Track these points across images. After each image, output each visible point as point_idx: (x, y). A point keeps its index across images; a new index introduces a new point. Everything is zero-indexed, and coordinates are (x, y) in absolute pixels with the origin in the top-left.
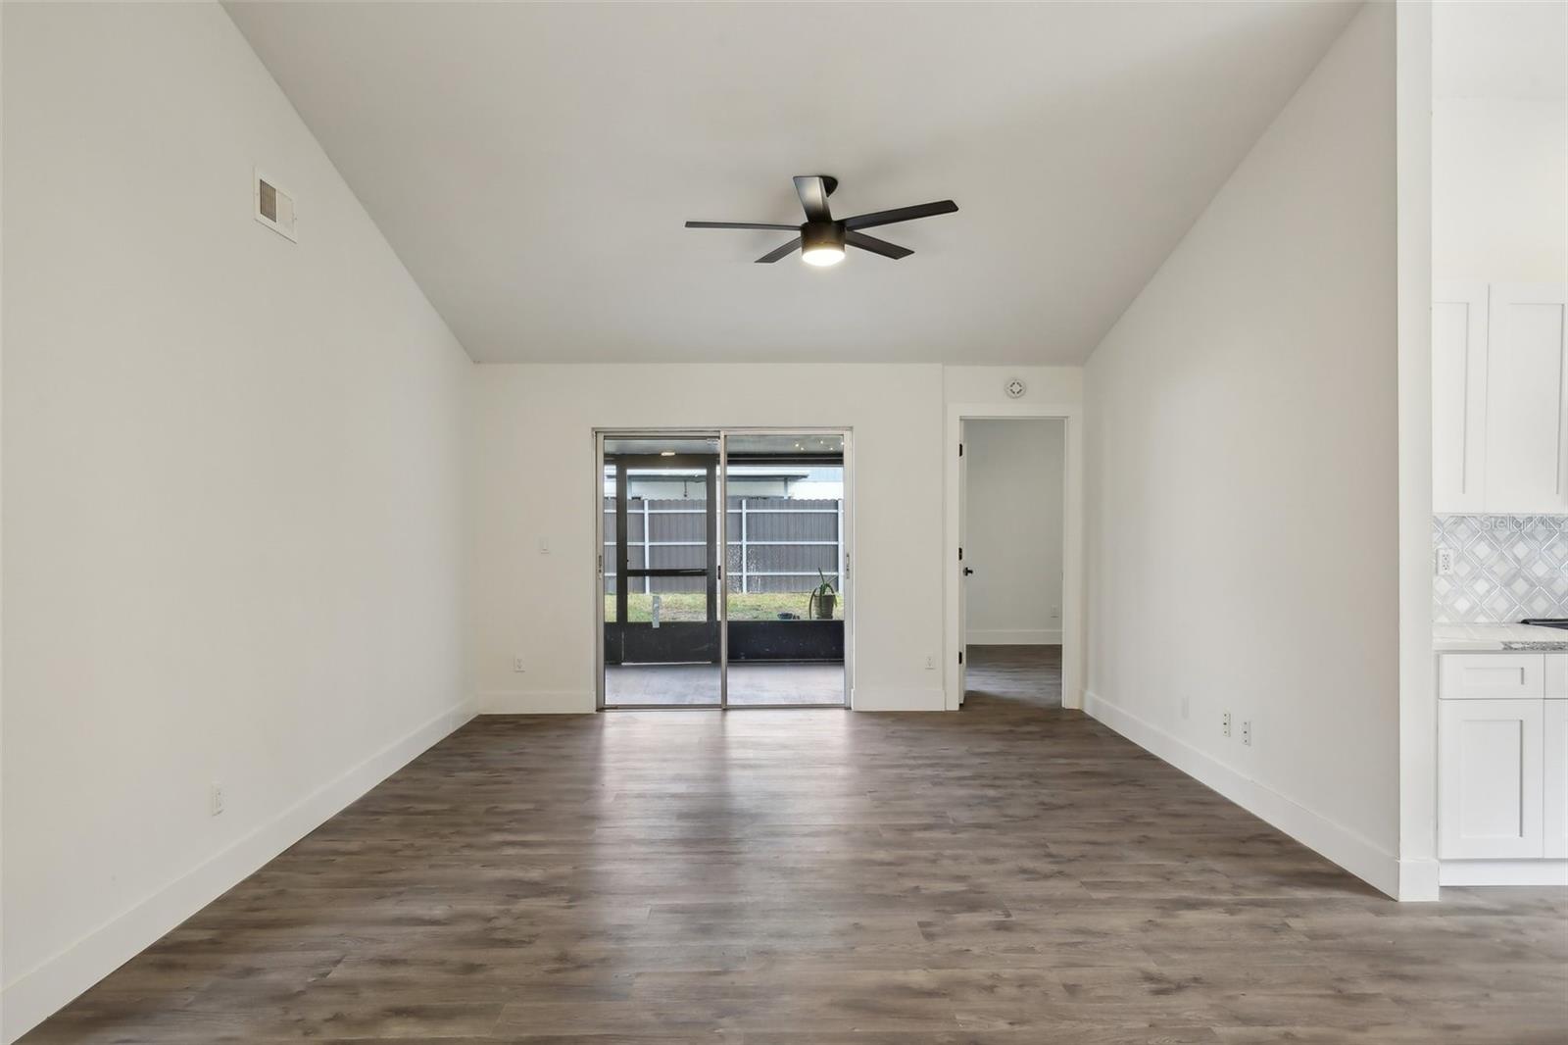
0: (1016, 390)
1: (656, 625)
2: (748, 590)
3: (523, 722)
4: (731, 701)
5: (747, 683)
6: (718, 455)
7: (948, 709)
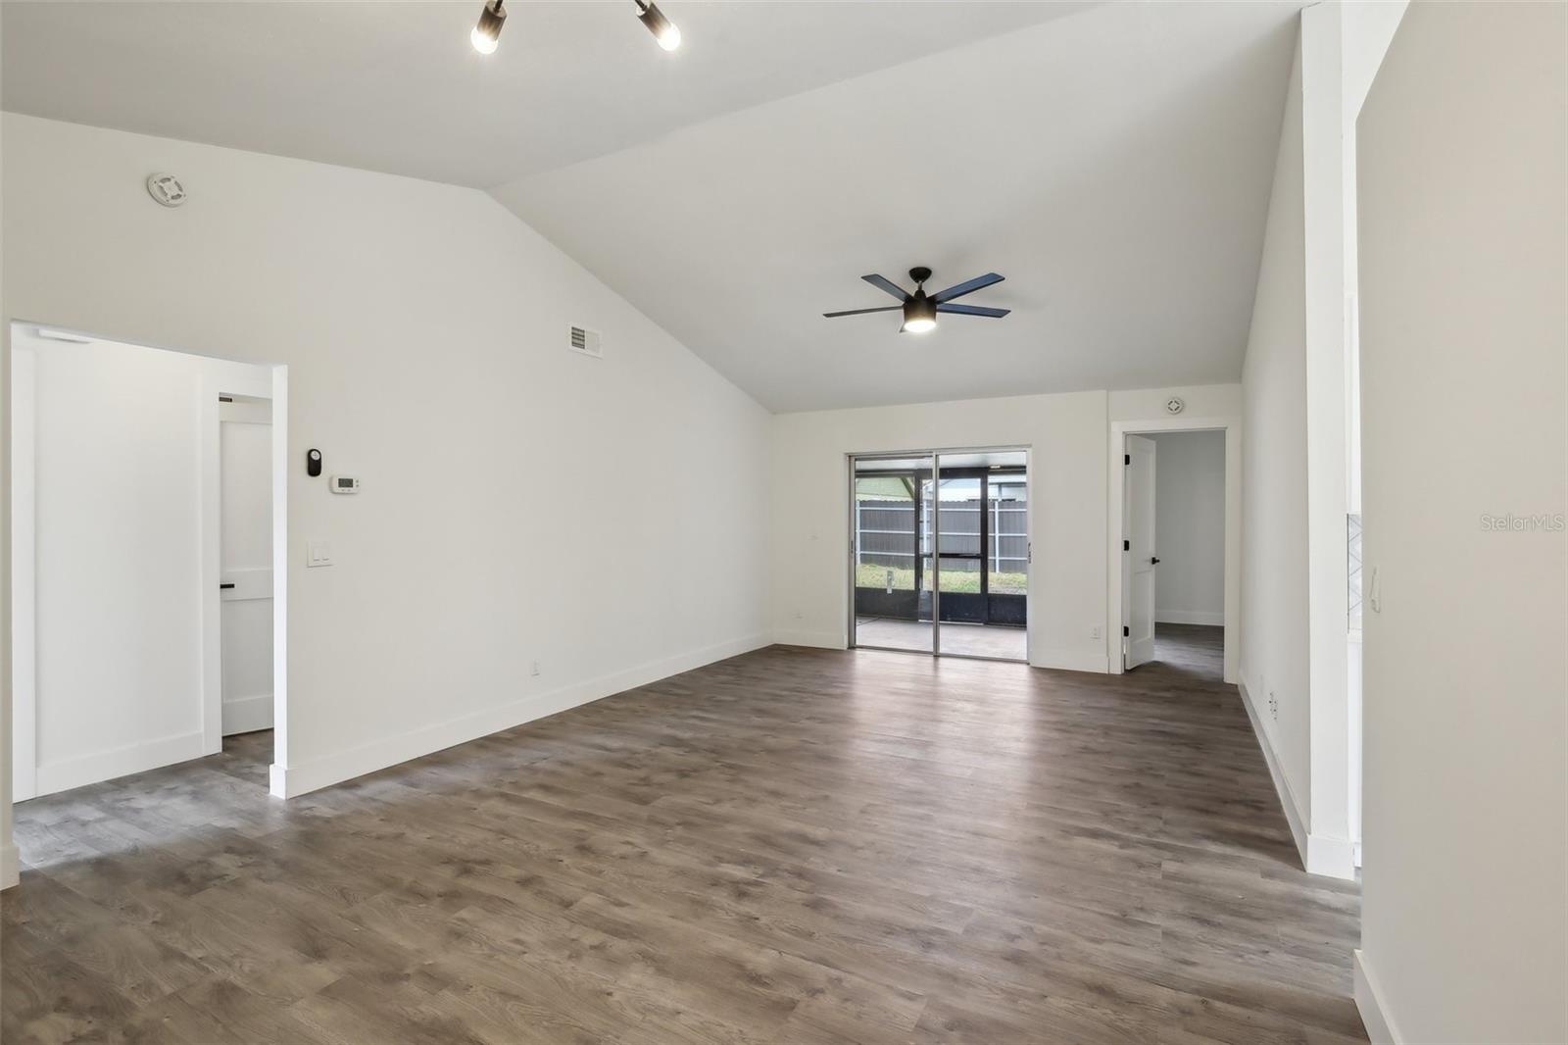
0: (1176, 407)
1: (889, 591)
2: (1000, 570)
3: (796, 651)
4: (942, 650)
5: (956, 638)
6: (931, 470)
7: (1112, 672)
